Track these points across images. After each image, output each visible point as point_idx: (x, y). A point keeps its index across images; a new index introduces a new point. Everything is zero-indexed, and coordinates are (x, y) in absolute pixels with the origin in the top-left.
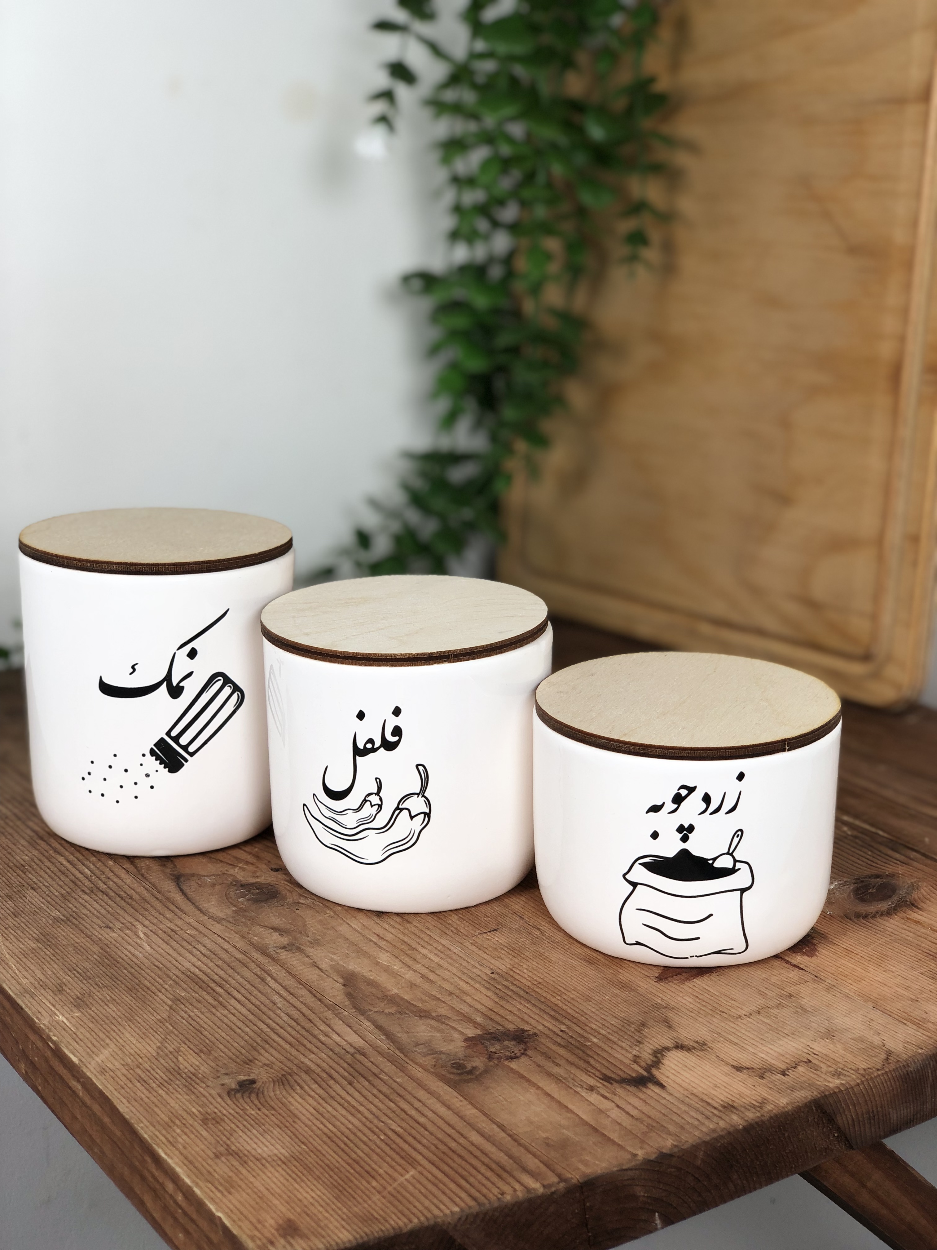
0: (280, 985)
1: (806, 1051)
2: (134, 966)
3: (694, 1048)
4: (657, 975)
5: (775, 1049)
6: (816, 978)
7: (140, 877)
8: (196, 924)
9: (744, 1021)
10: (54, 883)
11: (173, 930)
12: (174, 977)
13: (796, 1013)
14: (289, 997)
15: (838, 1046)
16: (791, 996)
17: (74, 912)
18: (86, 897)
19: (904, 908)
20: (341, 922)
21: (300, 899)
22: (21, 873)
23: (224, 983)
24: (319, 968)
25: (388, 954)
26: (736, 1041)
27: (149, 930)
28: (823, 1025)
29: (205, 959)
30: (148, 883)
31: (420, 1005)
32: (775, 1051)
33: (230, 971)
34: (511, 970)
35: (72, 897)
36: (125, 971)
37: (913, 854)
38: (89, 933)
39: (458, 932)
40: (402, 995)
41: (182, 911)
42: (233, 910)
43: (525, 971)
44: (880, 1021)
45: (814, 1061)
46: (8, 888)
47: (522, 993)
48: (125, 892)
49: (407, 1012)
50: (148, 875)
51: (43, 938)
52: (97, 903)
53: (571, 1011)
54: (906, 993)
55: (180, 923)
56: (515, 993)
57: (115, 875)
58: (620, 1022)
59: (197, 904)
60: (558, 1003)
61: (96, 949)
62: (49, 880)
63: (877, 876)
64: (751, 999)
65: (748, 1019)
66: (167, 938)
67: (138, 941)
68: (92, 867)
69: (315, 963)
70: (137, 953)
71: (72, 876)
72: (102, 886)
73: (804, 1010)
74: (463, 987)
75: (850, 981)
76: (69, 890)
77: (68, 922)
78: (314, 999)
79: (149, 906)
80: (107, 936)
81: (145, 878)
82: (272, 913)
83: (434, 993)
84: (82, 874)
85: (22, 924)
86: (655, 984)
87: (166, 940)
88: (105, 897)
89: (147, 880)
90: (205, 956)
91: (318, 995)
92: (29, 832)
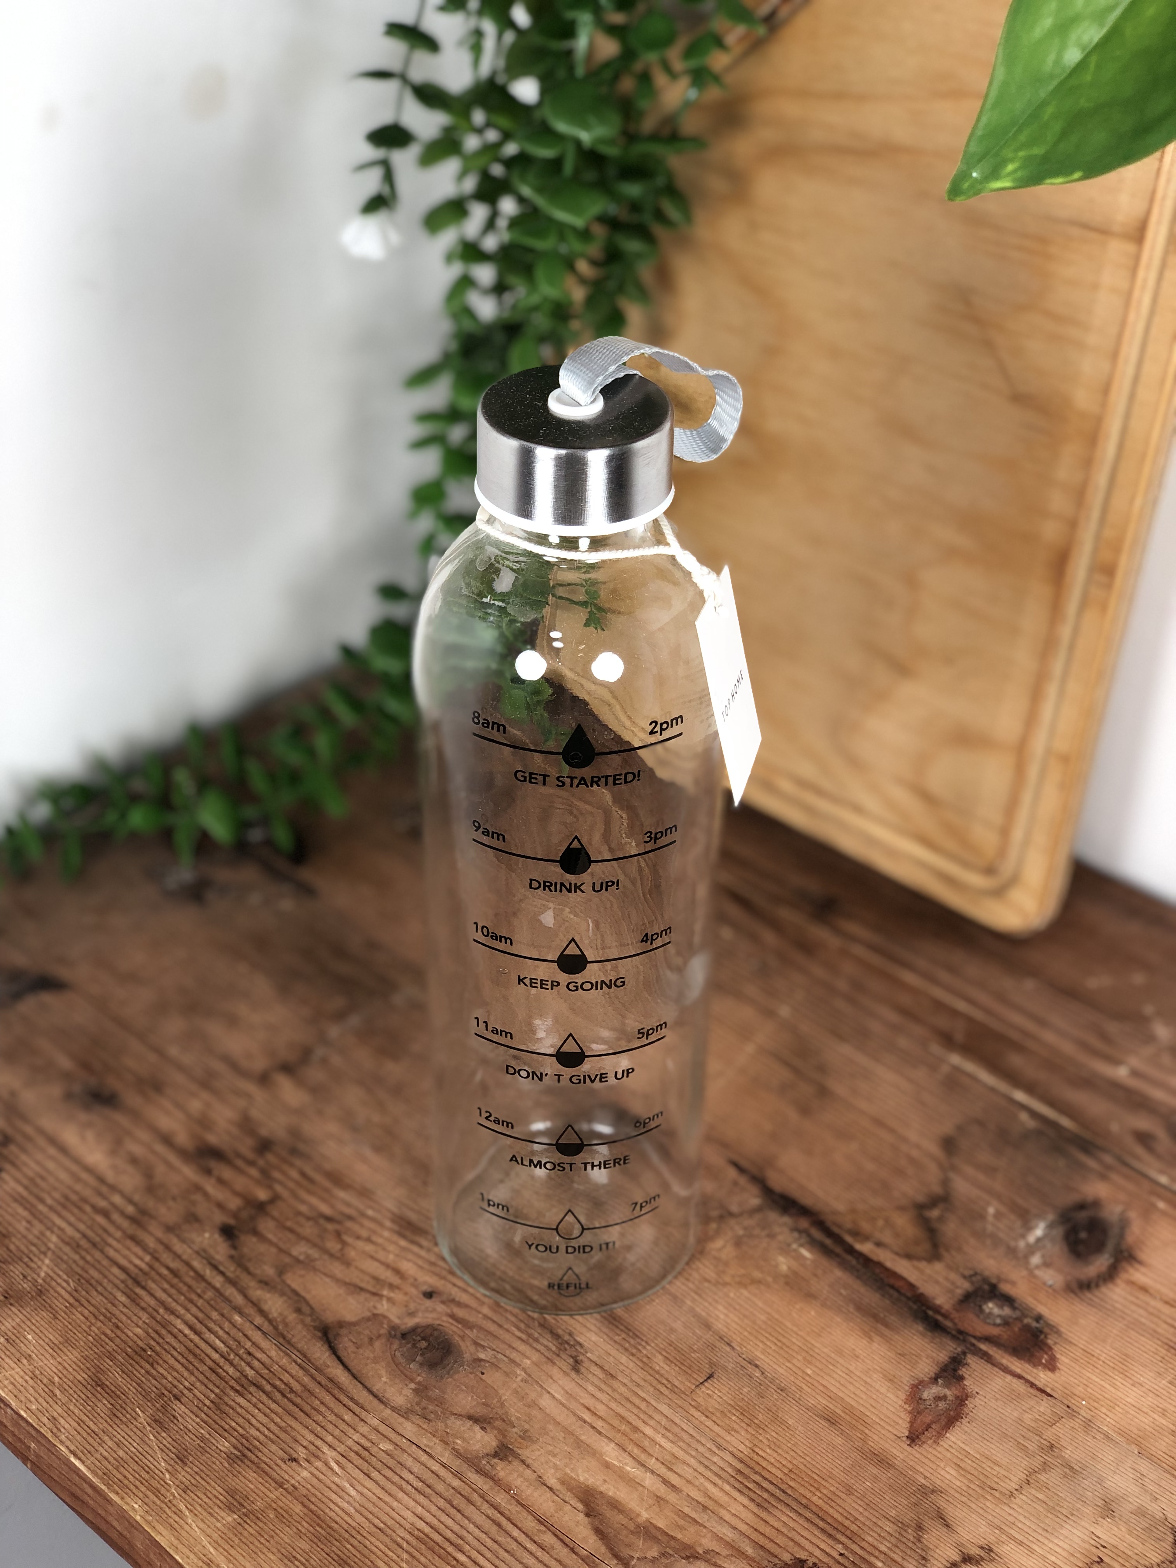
0: (520, 1530)
1: (1093, 1542)
2: (354, 1533)
3: (982, 1559)
4: (907, 1434)
5: (1061, 1543)
6: (1067, 1409)
7: (281, 1340)
8: (383, 1428)
9: (1017, 1501)
10: (193, 1379)
11: (365, 1449)
12: (405, 1545)
13: (1065, 1476)
14: (539, 1553)
15: (1123, 1529)
16: (1052, 1447)
17: (242, 1436)
18: (240, 1400)
19: (1125, 1264)
20: (539, 1389)
21: (478, 1351)
22: (148, 1367)
23: (460, 1542)
24: (548, 1487)
25: (613, 1445)
26: (1021, 1538)
27: (338, 1452)
28: (1096, 1493)
29: (421, 1499)
30: (295, 1352)
31: (679, 1536)
32: (1064, 1549)
33: (459, 1517)
34: (753, 1451)
35: (227, 1405)
36: (349, 1546)
37: (1108, 1159)
38: (277, 1477)
39: (673, 1389)
40: (654, 1521)
41: (357, 1404)
42: (413, 1390)
43: (768, 1451)
44: (1152, 1476)
45: (1106, 1559)
46: (149, 1404)
47: (778, 1493)
48: (281, 1380)
49: (671, 1552)
50: (290, 1336)
51: (232, 1501)
52: (259, 1410)
53: (840, 1518)
54: (1164, 1422)
55: (364, 1429)
56: (773, 1495)
57: (254, 1343)
58: (896, 1527)
59: (369, 1386)
60: (820, 1503)
61: (298, 1508)
62: (186, 1374)
63: (1082, 1206)
64: (1014, 1460)
65: (1021, 1496)
66: (365, 1466)
67: (336, 1479)
68: (221, 1333)
69: (540, 1477)
70: (345, 1505)
71: (207, 1358)
72: (250, 1373)
73: (1072, 1468)
74: (713, 1494)
75: (1104, 1410)
76: (217, 1391)
77: (246, 1461)
78: (566, 1550)
79: (317, 1402)
80: (298, 1478)
81: (289, 1342)
82: (458, 1387)
83: (687, 1510)
84: (217, 1352)
85: (198, 1478)
86: (909, 1449)
87: (366, 1471)
88: (264, 1398)
89: (293, 1346)
90: (420, 1492)
91: (567, 1540)
92: (115, 1270)
